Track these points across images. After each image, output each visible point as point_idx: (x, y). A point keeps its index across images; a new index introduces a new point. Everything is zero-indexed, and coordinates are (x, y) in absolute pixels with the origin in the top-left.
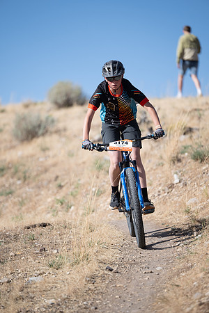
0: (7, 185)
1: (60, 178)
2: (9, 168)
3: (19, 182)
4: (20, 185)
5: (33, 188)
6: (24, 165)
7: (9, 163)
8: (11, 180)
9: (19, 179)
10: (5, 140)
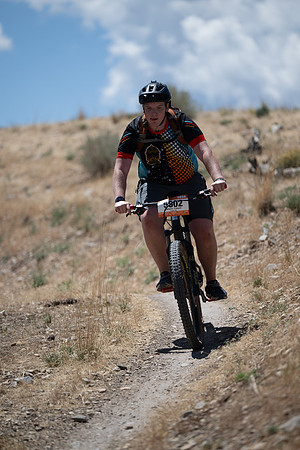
0: (64, 237)
1: (128, 229)
2: (70, 212)
3: (79, 233)
4: (80, 236)
5: (95, 242)
6: (90, 209)
7: (71, 206)
8: (71, 230)
9: (79, 229)
10: (75, 172)
